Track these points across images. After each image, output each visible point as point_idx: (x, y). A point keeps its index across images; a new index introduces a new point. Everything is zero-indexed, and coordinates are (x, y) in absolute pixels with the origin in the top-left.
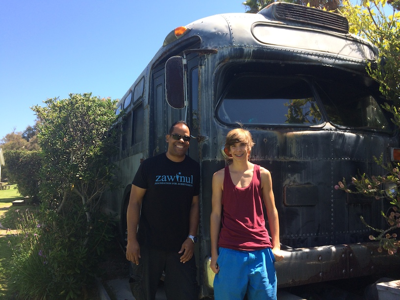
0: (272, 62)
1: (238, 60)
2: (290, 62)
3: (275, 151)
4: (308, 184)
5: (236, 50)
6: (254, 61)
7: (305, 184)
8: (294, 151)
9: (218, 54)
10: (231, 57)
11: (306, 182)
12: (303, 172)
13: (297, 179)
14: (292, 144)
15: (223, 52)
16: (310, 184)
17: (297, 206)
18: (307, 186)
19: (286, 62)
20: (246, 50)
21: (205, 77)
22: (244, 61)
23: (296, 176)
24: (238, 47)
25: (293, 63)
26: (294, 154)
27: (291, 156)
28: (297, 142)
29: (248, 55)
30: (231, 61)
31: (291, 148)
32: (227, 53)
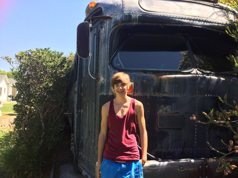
0: (154, 24)
1: (128, 24)
2: (167, 25)
3: (152, 89)
4: (177, 113)
5: (126, 16)
6: (140, 24)
7: (174, 113)
8: (167, 89)
9: (113, 19)
10: (123, 22)
11: (175, 112)
12: (173, 104)
13: (168, 109)
14: (166, 84)
15: (116, 18)
16: (179, 113)
17: (168, 129)
18: (176, 115)
19: (164, 24)
20: (133, 16)
21: (104, 36)
22: (133, 24)
23: (168, 107)
24: (127, 14)
25: (170, 25)
26: (167, 91)
27: (165, 93)
28: (170, 83)
29: (135, 20)
30: (123, 24)
31: (164, 87)
32: (120, 18)
